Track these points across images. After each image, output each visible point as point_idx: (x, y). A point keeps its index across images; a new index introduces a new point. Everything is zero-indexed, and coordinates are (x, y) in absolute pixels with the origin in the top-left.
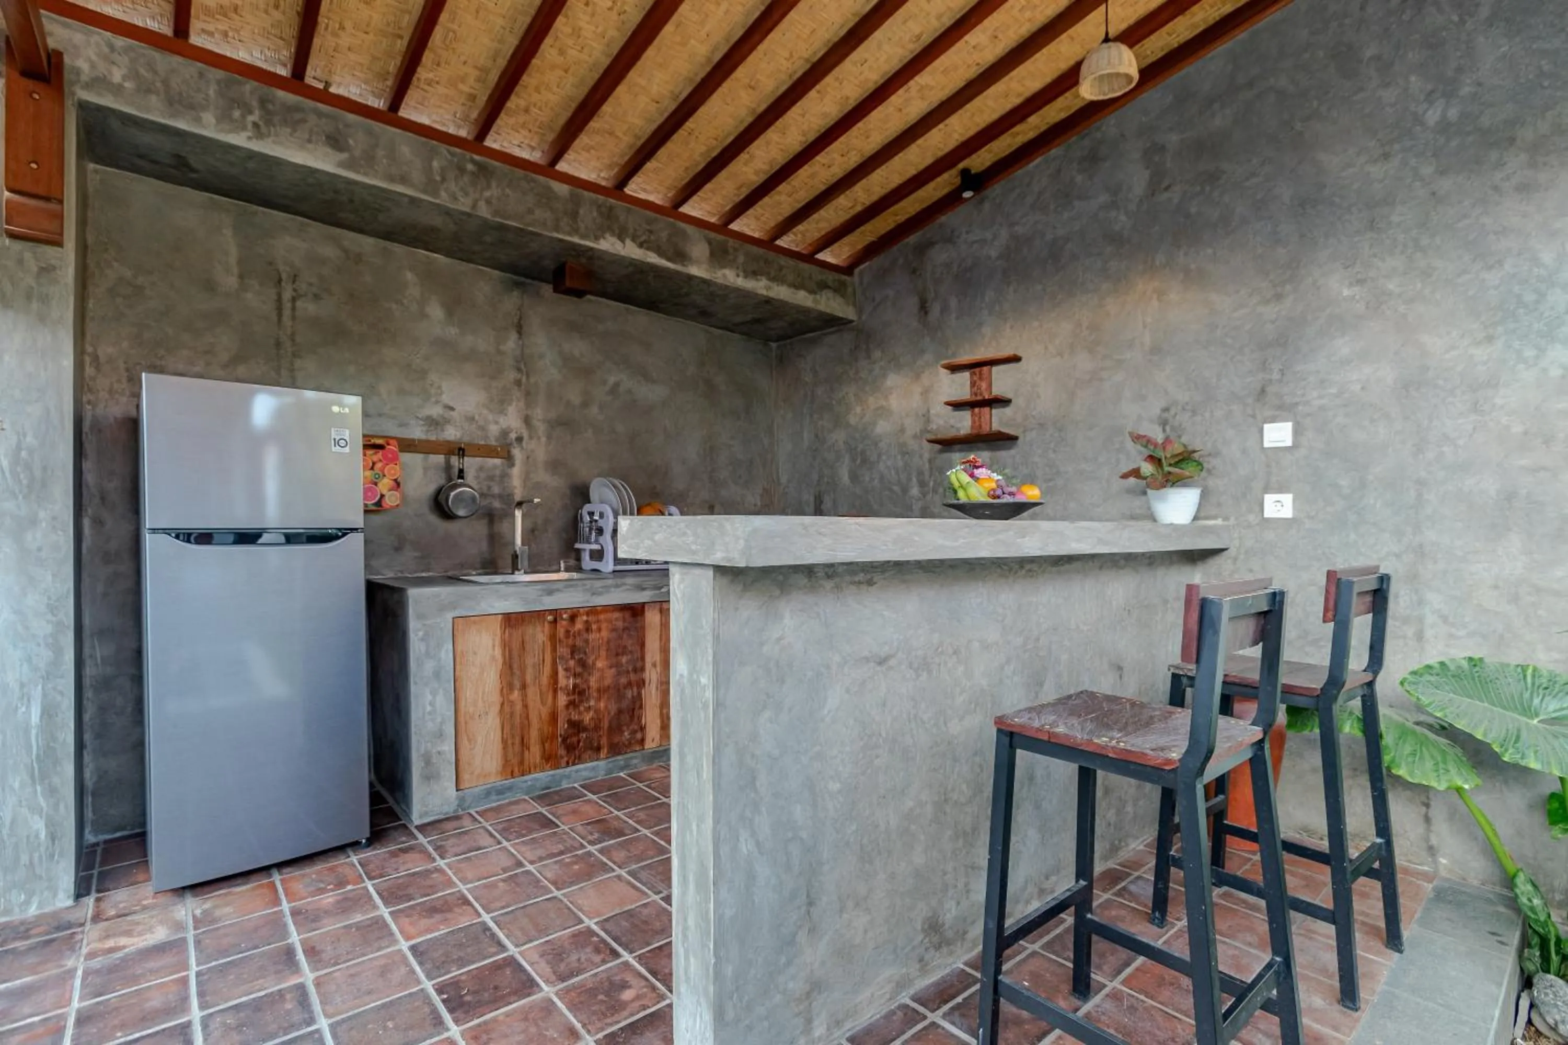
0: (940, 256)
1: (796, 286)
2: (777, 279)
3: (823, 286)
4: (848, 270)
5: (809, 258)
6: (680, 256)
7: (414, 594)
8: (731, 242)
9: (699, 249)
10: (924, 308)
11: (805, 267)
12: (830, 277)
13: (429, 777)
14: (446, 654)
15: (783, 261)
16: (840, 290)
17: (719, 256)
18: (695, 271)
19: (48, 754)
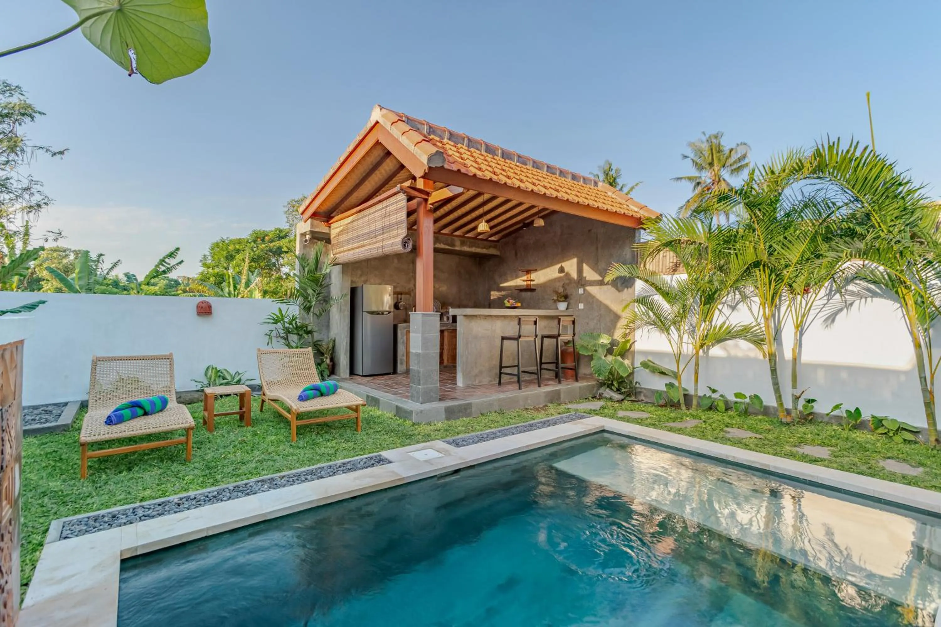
0: (520, 241)
1: (482, 248)
2: (478, 247)
3: (490, 247)
4: (498, 241)
5: (486, 240)
6: (453, 245)
7: (399, 325)
8: (466, 240)
9: (458, 243)
10: (516, 254)
11: (485, 242)
12: (492, 244)
13: (402, 364)
14: (405, 338)
15: (480, 242)
16: (495, 247)
17: (463, 243)
18: (457, 248)
19: (346, 350)
